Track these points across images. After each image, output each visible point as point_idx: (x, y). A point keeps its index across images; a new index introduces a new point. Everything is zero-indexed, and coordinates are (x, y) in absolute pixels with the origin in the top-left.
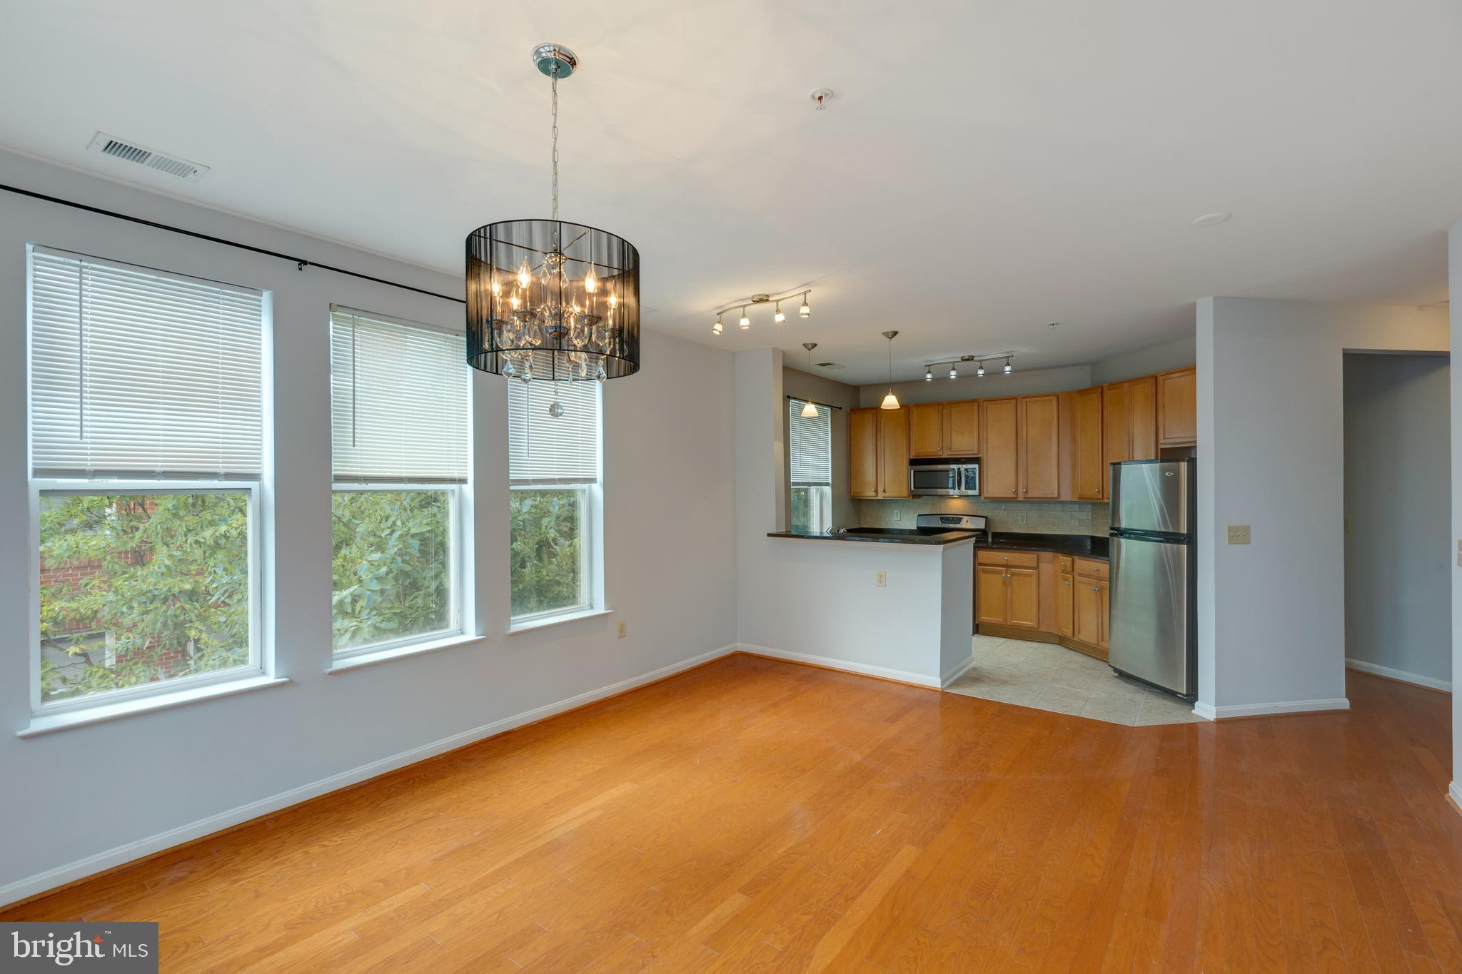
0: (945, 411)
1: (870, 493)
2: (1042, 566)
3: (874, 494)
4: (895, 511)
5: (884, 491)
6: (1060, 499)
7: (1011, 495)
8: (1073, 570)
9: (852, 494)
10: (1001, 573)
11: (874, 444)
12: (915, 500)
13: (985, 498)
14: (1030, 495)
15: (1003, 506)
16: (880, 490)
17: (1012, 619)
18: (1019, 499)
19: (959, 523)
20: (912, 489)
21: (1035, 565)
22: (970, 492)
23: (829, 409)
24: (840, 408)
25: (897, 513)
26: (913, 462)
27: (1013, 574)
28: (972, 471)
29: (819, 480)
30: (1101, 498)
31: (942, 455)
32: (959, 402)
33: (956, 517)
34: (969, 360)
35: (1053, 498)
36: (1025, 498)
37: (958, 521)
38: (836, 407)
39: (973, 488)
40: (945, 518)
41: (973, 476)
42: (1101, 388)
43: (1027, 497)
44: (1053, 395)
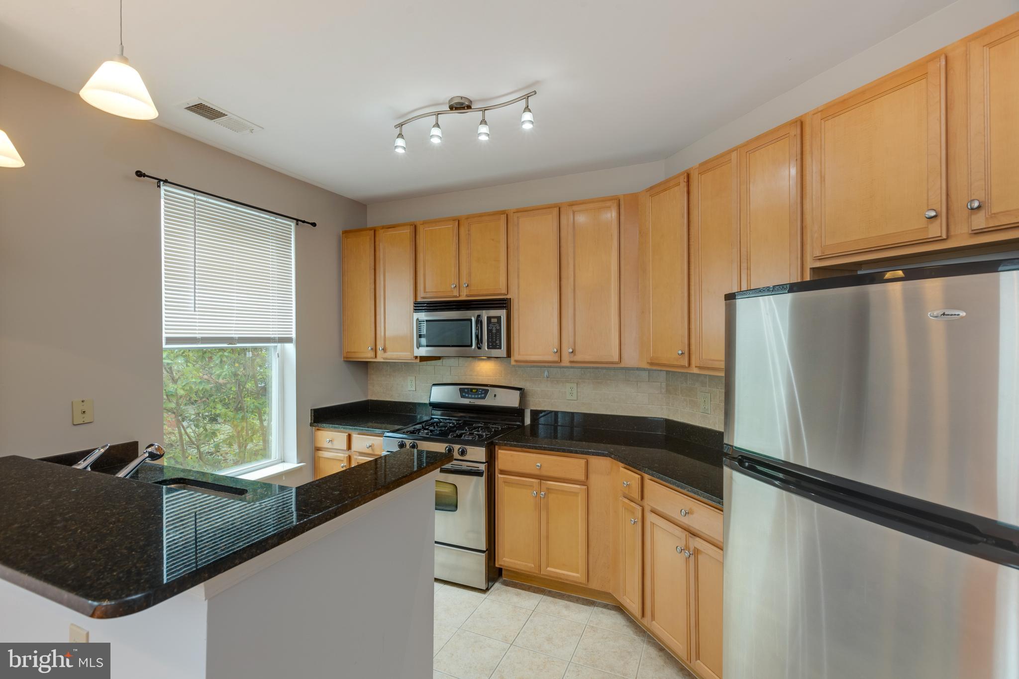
0: (462, 230)
1: (366, 354)
2: (594, 479)
3: (372, 354)
4: (408, 378)
5: (384, 350)
6: (622, 365)
7: (552, 358)
8: (642, 498)
9: (346, 355)
10: (531, 486)
11: (373, 281)
13: (517, 361)
14: (578, 357)
15: (546, 373)
17: (548, 566)
18: (563, 364)
19: (484, 398)
21: (583, 478)
22: (495, 352)
23: (293, 224)
24: (314, 225)
25: (410, 381)
27: (549, 490)
28: (496, 320)
29: (272, 334)
30: (687, 365)
31: (459, 295)
32: (481, 215)
33: (481, 389)
34: (463, 108)
35: (612, 363)
36: (571, 362)
37: (483, 395)
38: (304, 222)
39: (498, 347)
40: (466, 390)
41: (498, 328)
42: (686, 174)
43: (575, 360)
44: (612, 200)
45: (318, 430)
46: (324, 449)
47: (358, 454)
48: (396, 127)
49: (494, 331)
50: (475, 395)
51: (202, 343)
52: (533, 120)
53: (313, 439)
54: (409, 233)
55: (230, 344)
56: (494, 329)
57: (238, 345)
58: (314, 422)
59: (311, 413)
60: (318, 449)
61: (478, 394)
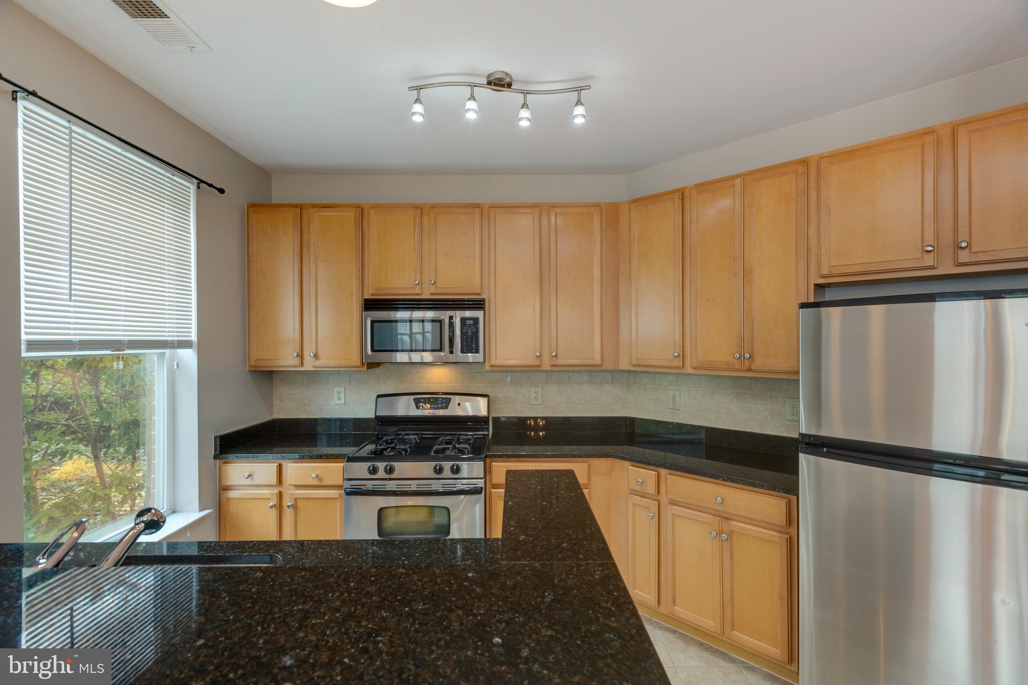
0: (426, 220)
1: (287, 360)
2: (595, 481)
3: (297, 361)
4: (336, 389)
5: (316, 356)
6: (604, 368)
7: (532, 362)
8: (659, 493)
9: (253, 363)
11: (297, 271)
12: (372, 370)
13: (492, 366)
14: (560, 361)
15: (509, 379)
16: (308, 354)
18: (543, 368)
19: (446, 408)
20: (369, 352)
21: (585, 481)
22: (470, 357)
23: (192, 187)
24: (222, 191)
25: (339, 393)
26: (370, 305)
28: (472, 322)
29: (169, 336)
30: (681, 366)
31: (422, 293)
32: (449, 206)
33: (440, 399)
34: (503, 86)
35: (595, 366)
36: (553, 366)
37: (444, 405)
38: (211, 185)
39: (474, 351)
40: (422, 400)
41: (474, 330)
42: (681, 192)
43: (557, 364)
44: (595, 206)
45: (224, 463)
46: (236, 488)
47: (292, 488)
48: (411, 89)
49: (469, 334)
50: (434, 404)
51: (80, 349)
52: (585, 114)
53: (221, 476)
54: (353, 216)
55: (116, 350)
56: (470, 331)
57: (127, 352)
58: (221, 453)
59: (215, 442)
60: (227, 488)
61: (438, 404)
